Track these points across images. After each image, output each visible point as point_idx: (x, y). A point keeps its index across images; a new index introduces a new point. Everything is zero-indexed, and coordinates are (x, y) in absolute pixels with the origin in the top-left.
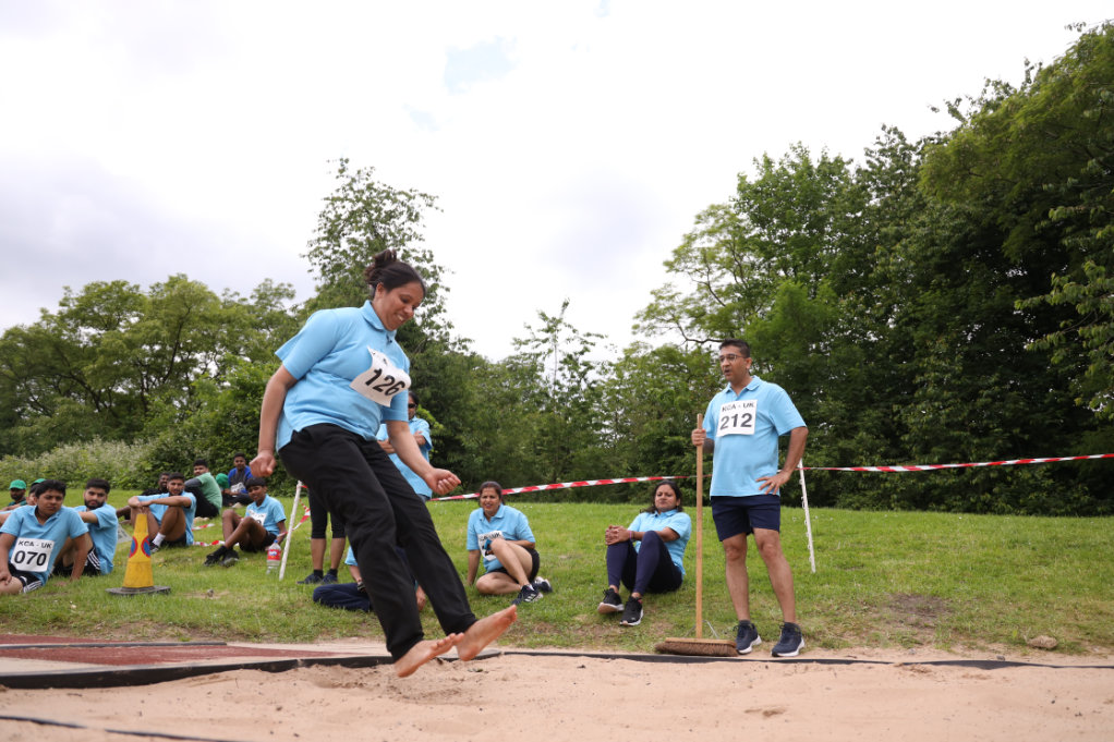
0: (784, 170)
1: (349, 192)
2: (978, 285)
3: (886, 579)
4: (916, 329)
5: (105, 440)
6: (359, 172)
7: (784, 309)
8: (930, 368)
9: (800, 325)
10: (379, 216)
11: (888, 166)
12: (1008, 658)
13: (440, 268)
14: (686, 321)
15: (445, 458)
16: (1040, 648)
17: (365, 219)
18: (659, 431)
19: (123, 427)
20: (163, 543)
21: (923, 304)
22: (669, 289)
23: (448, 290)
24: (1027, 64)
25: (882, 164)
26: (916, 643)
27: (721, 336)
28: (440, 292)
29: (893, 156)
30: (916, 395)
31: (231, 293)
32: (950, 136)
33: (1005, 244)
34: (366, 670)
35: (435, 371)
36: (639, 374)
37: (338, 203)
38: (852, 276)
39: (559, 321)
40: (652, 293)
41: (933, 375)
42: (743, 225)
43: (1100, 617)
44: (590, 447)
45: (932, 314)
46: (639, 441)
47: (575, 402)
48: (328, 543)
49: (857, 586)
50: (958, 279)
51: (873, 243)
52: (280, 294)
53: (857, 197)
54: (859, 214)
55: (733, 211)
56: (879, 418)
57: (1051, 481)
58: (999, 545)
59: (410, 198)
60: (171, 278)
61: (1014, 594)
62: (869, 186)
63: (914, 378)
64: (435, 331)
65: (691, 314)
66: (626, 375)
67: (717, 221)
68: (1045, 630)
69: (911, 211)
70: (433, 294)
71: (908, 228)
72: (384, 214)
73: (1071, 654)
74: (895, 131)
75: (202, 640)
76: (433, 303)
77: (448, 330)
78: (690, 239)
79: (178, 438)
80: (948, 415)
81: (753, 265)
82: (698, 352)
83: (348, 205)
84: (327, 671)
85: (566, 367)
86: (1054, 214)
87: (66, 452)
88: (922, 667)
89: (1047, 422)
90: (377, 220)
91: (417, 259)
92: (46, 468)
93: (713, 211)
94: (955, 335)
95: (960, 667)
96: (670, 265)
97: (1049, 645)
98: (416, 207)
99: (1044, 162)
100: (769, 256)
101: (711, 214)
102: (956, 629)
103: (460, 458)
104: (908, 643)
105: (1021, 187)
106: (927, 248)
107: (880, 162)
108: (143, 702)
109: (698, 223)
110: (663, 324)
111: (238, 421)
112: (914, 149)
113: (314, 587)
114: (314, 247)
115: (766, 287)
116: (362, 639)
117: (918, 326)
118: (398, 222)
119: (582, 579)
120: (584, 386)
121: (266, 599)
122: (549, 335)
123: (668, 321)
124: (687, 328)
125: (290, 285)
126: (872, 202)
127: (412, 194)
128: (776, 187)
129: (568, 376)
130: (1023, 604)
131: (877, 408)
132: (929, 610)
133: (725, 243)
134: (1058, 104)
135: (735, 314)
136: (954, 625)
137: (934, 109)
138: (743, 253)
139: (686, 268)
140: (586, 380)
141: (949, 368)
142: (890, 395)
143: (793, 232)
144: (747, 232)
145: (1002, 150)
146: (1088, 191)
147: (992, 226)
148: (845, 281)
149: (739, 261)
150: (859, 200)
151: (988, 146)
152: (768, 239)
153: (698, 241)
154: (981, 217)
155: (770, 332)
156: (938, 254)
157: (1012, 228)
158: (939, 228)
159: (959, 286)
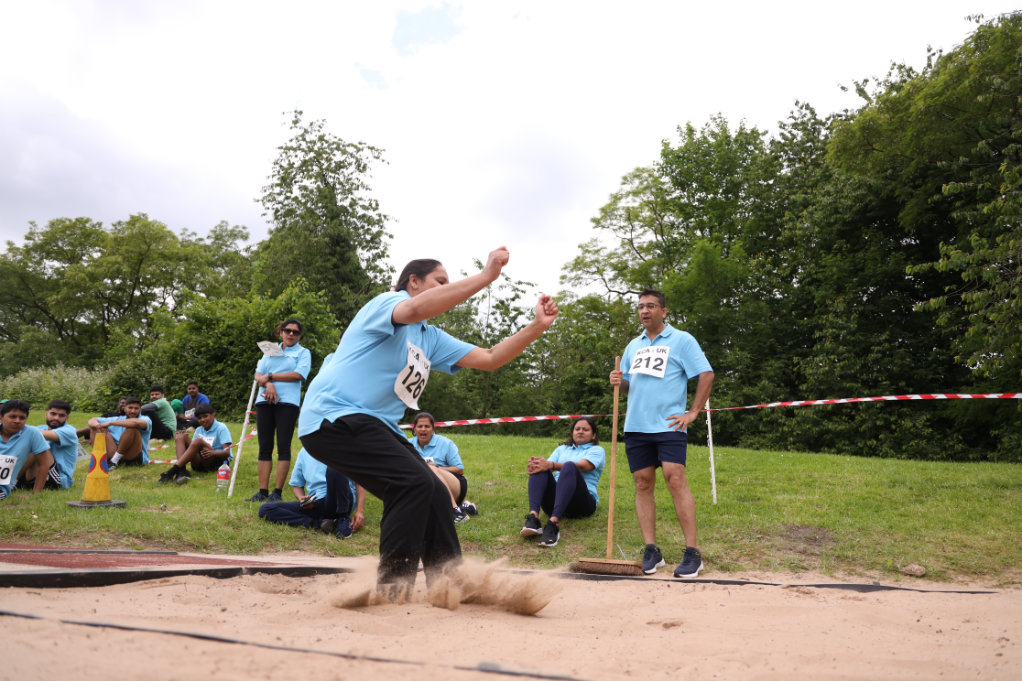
0: (705, 138)
1: (301, 142)
2: (872, 252)
3: (778, 511)
4: (817, 289)
5: (67, 366)
6: (311, 124)
7: (699, 266)
8: (828, 324)
9: (713, 281)
10: (329, 166)
11: (799, 138)
12: (882, 583)
13: (385, 217)
14: (610, 274)
16: (911, 575)
17: (315, 168)
18: (581, 373)
19: (84, 354)
20: (121, 462)
21: (824, 267)
22: (595, 243)
23: (391, 237)
24: (929, 50)
25: (794, 136)
26: (803, 568)
27: (641, 289)
28: (384, 238)
29: (805, 129)
30: (815, 348)
31: (188, 233)
32: (856, 114)
33: (901, 215)
34: (305, 579)
36: (564, 321)
37: (291, 152)
38: (762, 238)
40: (580, 247)
41: (830, 331)
42: (665, 187)
43: (965, 550)
44: (518, 386)
45: (832, 276)
46: (563, 382)
48: (274, 465)
49: (753, 517)
50: (857, 245)
51: (782, 208)
52: (235, 235)
53: (770, 166)
54: (771, 182)
55: (656, 174)
56: (781, 368)
57: (930, 430)
58: (881, 484)
59: (359, 150)
60: (132, 217)
61: (891, 527)
62: (781, 156)
63: (813, 333)
64: (378, 274)
65: (614, 267)
67: (641, 183)
68: (916, 559)
69: (818, 181)
70: (377, 240)
71: (815, 195)
72: (334, 165)
73: (937, 581)
74: (807, 107)
75: (155, 550)
76: (377, 248)
77: (391, 273)
78: (616, 198)
79: (136, 366)
80: (842, 368)
81: (672, 225)
82: (620, 302)
83: (301, 154)
84: (269, 578)
85: (498, 311)
86: (946, 189)
87: (30, 376)
88: (806, 589)
89: (930, 377)
90: (327, 169)
91: (364, 207)
92: (11, 390)
93: (638, 174)
94: (852, 296)
95: (840, 590)
96: (597, 222)
97: (918, 573)
98: (364, 158)
99: (940, 141)
100: (687, 217)
101: (636, 176)
102: (838, 557)
104: (795, 568)
105: (918, 163)
106: (831, 215)
107: (792, 135)
108: (97, 601)
109: (624, 184)
110: (588, 276)
111: (193, 351)
112: (823, 124)
113: (259, 504)
114: (268, 192)
115: (683, 245)
116: (303, 553)
117: (819, 286)
118: (346, 172)
119: (506, 504)
121: (216, 514)
123: (594, 273)
124: (610, 280)
125: (244, 228)
126: (783, 172)
127: (360, 146)
128: (697, 153)
129: (500, 319)
130: (899, 536)
131: (780, 358)
132: (815, 540)
133: (646, 204)
134: (955, 89)
135: (655, 269)
136: (837, 553)
137: (843, 88)
138: (663, 214)
139: (612, 224)
140: (516, 324)
141: (845, 325)
142: (791, 347)
143: (710, 196)
144: (668, 195)
145: (903, 129)
146: (978, 170)
147: (890, 198)
148: (755, 242)
149: (659, 221)
150: (771, 169)
151: (890, 124)
152: (687, 202)
153: (623, 200)
154: (880, 189)
155: (685, 286)
156: (840, 222)
157: (907, 201)
158: (842, 197)
159: (858, 251)
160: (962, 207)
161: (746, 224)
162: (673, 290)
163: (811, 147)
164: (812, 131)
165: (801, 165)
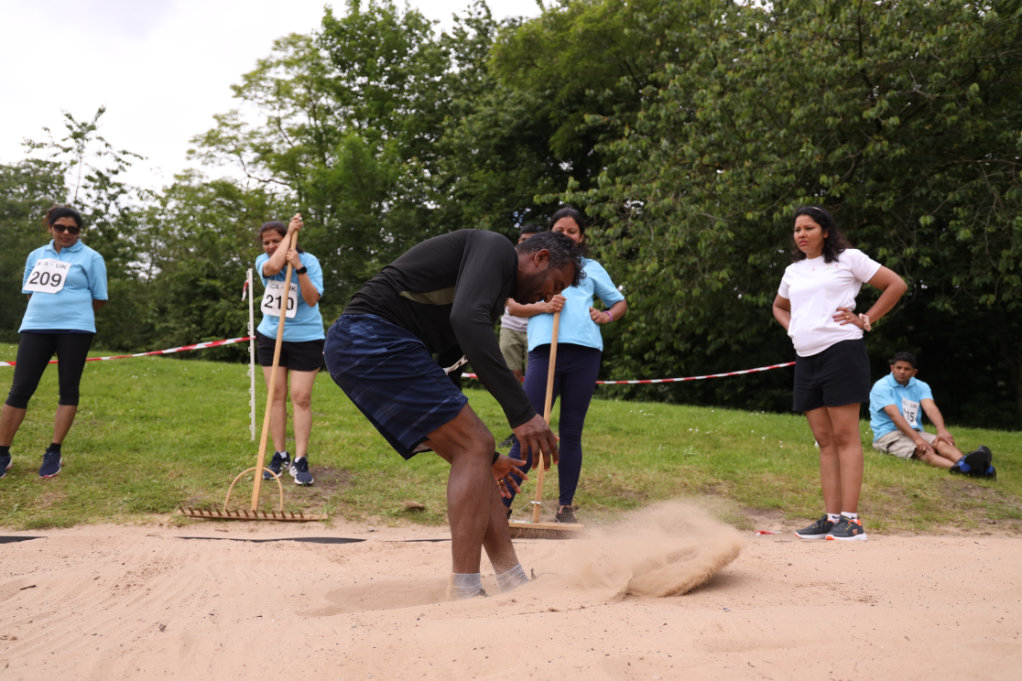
0: (373, 14)
2: (525, 172)
4: (468, 205)
7: (345, 162)
9: (360, 181)
11: (470, 37)
14: (250, 155)
18: (194, 272)
21: (476, 181)
25: (466, 35)
27: (286, 178)
29: (477, 28)
32: (529, 24)
33: (552, 139)
36: (186, 204)
38: (422, 140)
39: (93, 128)
40: (216, 117)
42: (325, 63)
46: (171, 280)
47: (101, 226)
50: (511, 163)
51: (445, 110)
53: (436, 60)
54: (437, 79)
55: (314, 45)
62: (450, 53)
65: (256, 149)
66: (172, 204)
67: (297, 53)
69: (483, 88)
71: (478, 104)
78: (265, 66)
81: (329, 111)
82: (260, 192)
85: (92, 184)
86: (588, 118)
93: (294, 40)
96: (239, 91)
99: (593, 70)
100: (345, 103)
101: (293, 44)
105: (571, 88)
106: (490, 127)
107: (463, 32)
109: (275, 49)
110: (223, 153)
115: (339, 134)
117: (470, 201)
120: (113, 210)
122: (71, 143)
123: (230, 152)
124: (249, 163)
126: (452, 70)
128: (362, 30)
129: (94, 196)
133: (300, 79)
134: (611, 18)
138: (320, 94)
139: (256, 96)
140: (116, 204)
143: (372, 83)
144: (326, 72)
145: (563, 49)
146: (620, 105)
147: (545, 119)
148: (414, 143)
149: (314, 102)
150: (438, 65)
151: (553, 42)
152: (346, 85)
153: (273, 70)
154: (538, 108)
155: (329, 183)
156: (499, 136)
157: (561, 125)
158: (502, 110)
159: (511, 169)
160: (604, 141)
161: (406, 122)
162: (314, 185)
163: (482, 49)
164: (483, 32)
165: (471, 66)
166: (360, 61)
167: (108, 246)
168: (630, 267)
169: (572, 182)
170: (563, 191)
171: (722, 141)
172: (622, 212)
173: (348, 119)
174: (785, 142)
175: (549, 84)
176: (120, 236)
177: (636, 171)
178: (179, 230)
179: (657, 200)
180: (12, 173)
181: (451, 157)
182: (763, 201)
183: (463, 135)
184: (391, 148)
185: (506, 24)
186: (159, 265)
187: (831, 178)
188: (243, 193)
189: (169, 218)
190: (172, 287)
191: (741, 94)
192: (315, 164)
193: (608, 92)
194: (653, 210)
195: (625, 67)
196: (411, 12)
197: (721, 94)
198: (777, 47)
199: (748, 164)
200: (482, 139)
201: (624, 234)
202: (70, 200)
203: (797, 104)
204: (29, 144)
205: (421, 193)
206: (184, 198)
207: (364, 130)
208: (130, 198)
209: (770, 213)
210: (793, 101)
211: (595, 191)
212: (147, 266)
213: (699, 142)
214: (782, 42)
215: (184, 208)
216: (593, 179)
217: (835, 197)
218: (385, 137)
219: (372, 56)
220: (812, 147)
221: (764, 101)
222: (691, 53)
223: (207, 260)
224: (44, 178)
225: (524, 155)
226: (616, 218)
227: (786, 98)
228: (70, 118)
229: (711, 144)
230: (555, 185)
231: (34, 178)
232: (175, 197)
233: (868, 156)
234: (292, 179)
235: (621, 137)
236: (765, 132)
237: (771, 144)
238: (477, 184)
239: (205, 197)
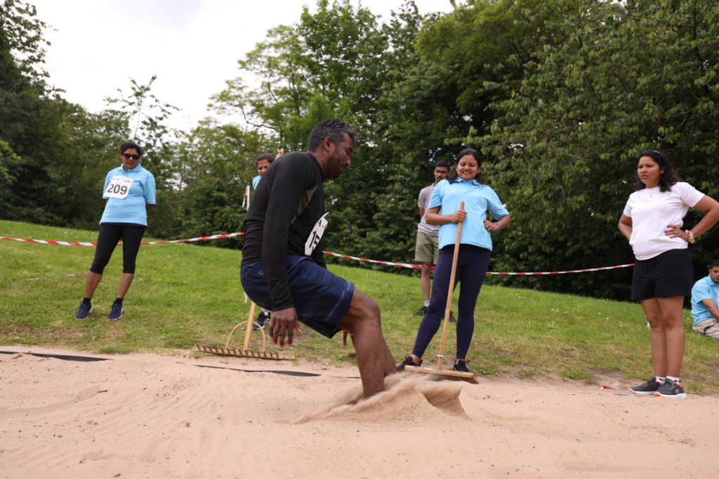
0: (336, 11)
2: (438, 122)
4: (397, 145)
7: (313, 114)
8: (399, 171)
11: (402, 27)
13: (42, 23)
14: (249, 108)
15: (31, 183)
18: (209, 187)
21: (403, 128)
22: (240, 82)
23: (49, 43)
25: (399, 25)
27: (272, 124)
28: (40, 44)
29: (408, 20)
30: (387, 188)
32: (445, 17)
33: (459, 99)
35: (29, 111)
36: (206, 141)
38: (366, 98)
39: (148, 89)
40: (227, 82)
41: (399, 177)
42: (301, 45)
46: (194, 191)
47: (151, 155)
50: (429, 115)
51: (383, 78)
53: (380, 43)
54: (379, 56)
55: (295, 33)
56: (362, 200)
62: (388, 38)
63: (388, 177)
65: (253, 104)
66: (196, 141)
67: (283, 38)
69: (410, 63)
70: (33, 43)
71: (406, 74)
74: (413, 4)
76: (33, 52)
77: (45, 78)
78: (261, 47)
80: (403, 205)
81: (303, 78)
82: (255, 133)
85: (146, 127)
86: (486, 84)
91: (20, 10)
93: (281, 30)
94: (418, 152)
99: (489, 50)
100: (314, 72)
101: (281, 32)
103: (45, 185)
105: (473, 63)
106: (415, 90)
107: (398, 23)
109: (268, 36)
110: (231, 106)
115: (309, 94)
117: (398, 142)
120: (159, 144)
122: (134, 99)
123: (236, 106)
124: (248, 113)
126: (389, 50)
128: (327, 23)
129: (147, 136)
131: (362, 193)
133: (284, 56)
134: (505, 13)
138: (297, 67)
139: (254, 68)
140: (161, 140)
141: (410, 174)
142: (373, 185)
143: (333, 59)
144: (302, 51)
145: (469, 35)
146: (509, 75)
147: (454, 85)
148: (360, 101)
149: (293, 72)
150: (380, 46)
151: (461, 30)
152: (316, 60)
153: (266, 50)
154: (449, 77)
155: (301, 127)
156: (421, 96)
157: (465, 89)
158: (424, 78)
159: (429, 120)
160: (496, 101)
161: (355, 87)
162: (291, 129)
163: (410, 35)
164: (412, 23)
165: (403, 48)
166: (326, 44)
167: (155, 168)
168: (512, 192)
169: (472, 129)
170: (466, 136)
171: (583, 101)
172: (508, 152)
173: (316, 83)
174: (632, 102)
175: (458, 60)
176: (162, 161)
177: (518, 122)
178: (200, 159)
179: (534, 143)
180: (97, 118)
181: (387, 111)
182: (613, 146)
183: (395, 96)
184: (345, 104)
185: (428, 18)
186: (187, 181)
187: (667, 129)
188: (243, 134)
189: (194, 150)
190: (195, 196)
191: (600, 67)
192: (293, 115)
193: (500, 66)
194: (530, 151)
195: (514, 48)
196: (362, 10)
197: (584, 67)
198: (629, 33)
199: (603, 118)
200: (408, 98)
201: (509, 168)
202: (131, 137)
203: (643, 75)
204: (108, 100)
205: (365, 136)
206: (205, 137)
207: (327, 92)
208: (170, 136)
209: (618, 155)
210: (639, 72)
211: (489, 136)
212: (178, 182)
213: (566, 102)
214: (632, 29)
215: (204, 143)
216: (487, 128)
217: (669, 143)
218: (341, 96)
219: (334, 41)
220: (653, 106)
221: (617, 73)
222: (562, 38)
223: (218, 179)
224: (115, 122)
225: (438, 110)
226: (503, 156)
227: (634, 70)
228: (134, 83)
229: (575, 104)
230: (460, 132)
231: (109, 123)
232: (198, 136)
233: (697, 113)
234: (277, 125)
235: (509, 98)
236: (617, 95)
237: (621, 103)
238: (404, 130)
239: (218, 136)
